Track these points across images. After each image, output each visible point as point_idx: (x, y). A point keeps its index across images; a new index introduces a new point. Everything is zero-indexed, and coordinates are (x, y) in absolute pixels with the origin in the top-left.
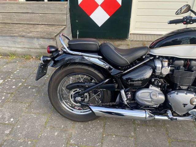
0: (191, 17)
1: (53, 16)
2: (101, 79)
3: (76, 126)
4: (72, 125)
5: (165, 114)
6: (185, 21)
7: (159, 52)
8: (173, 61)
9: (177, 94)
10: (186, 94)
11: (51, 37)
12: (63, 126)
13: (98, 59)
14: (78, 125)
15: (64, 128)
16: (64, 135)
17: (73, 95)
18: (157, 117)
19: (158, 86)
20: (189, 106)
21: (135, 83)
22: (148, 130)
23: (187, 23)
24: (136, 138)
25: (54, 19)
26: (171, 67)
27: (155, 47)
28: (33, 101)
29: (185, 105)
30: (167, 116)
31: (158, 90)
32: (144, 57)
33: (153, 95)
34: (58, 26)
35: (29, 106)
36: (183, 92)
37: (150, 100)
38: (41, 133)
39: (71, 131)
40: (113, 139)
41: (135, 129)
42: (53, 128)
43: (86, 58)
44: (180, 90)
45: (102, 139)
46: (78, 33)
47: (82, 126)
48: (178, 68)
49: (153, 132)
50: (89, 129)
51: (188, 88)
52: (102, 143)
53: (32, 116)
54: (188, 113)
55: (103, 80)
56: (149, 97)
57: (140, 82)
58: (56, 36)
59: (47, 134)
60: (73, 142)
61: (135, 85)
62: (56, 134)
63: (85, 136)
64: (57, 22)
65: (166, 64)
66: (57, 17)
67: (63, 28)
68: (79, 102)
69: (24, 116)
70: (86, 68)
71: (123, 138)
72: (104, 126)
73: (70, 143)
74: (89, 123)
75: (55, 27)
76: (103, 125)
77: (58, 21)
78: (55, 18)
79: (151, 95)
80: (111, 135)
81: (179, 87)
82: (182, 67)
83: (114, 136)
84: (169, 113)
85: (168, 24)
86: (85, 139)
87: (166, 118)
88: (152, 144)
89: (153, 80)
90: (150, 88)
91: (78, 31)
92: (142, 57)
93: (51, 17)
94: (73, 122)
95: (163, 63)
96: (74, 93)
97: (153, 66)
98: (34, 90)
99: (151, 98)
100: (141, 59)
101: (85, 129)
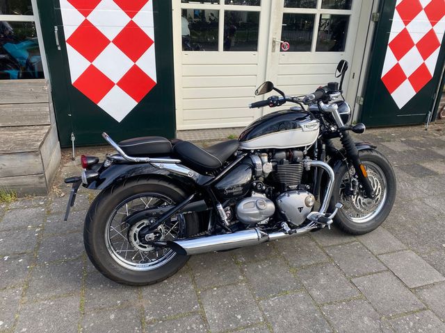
0: (278, 97)
1: (17, 108)
2: (181, 196)
3: (144, 294)
4: (135, 295)
5: (279, 229)
6: (271, 103)
7: (253, 144)
8: (273, 155)
9: (288, 196)
10: (299, 194)
11: (29, 149)
12: (119, 302)
13: (176, 163)
14: (146, 291)
15: (122, 304)
16: (130, 314)
17: (137, 234)
18: (272, 236)
19: (262, 192)
20: (306, 209)
21: (234, 190)
22: (260, 267)
23: (274, 105)
24: (248, 281)
25: (20, 114)
26: (272, 162)
27: (247, 138)
28: (30, 280)
29: (300, 209)
30: (284, 231)
31: (263, 196)
32: (236, 154)
33: (261, 204)
34: (32, 128)
35: (25, 290)
36: (295, 193)
37: (257, 212)
38: (80, 326)
39: (139, 304)
40: (215, 293)
41: (242, 271)
42: (100, 310)
43: (158, 165)
44: (290, 190)
45: (199, 299)
46: (73, 139)
47: (155, 291)
48: (281, 162)
49: (268, 267)
50: (170, 291)
51: (298, 187)
52: (201, 304)
53: (44, 304)
54: (307, 219)
55: (184, 199)
56: (255, 208)
57: (241, 189)
58: (40, 146)
59: (94, 322)
60: (151, 318)
61: (234, 194)
62: (112, 317)
63: (167, 303)
64: (28, 120)
65: (265, 159)
66: (26, 109)
67: (47, 131)
68: (151, 243)
69: (25, 309)
70: (156, 182)
71: (230, 288)
72: (193, 280)
73: (147, 321)
74: (165, 283)
75: (25, 129)
76: (190, 280)
77: (30, 117)
78: (21, 112)
79: (258, 204)
80: (208, 288)
81: (288, 187)
82: (285, 160)
83: (215, 289)
84: (285, 225)
85: (250, 108)
86: (170, 308)
87: (282, 234)
88: (273, 282)
89: (255, 184)
90: (253, 195)
91: (72, 135)
92: (233, 154)
93: (11, 110)
94: (135, 291)
95: (262, 157)
96: (138, 230)
97: (251, 163)
98: (20, 261)
99: (259, 209)
100: (232, 158)
101: (163, 292)
